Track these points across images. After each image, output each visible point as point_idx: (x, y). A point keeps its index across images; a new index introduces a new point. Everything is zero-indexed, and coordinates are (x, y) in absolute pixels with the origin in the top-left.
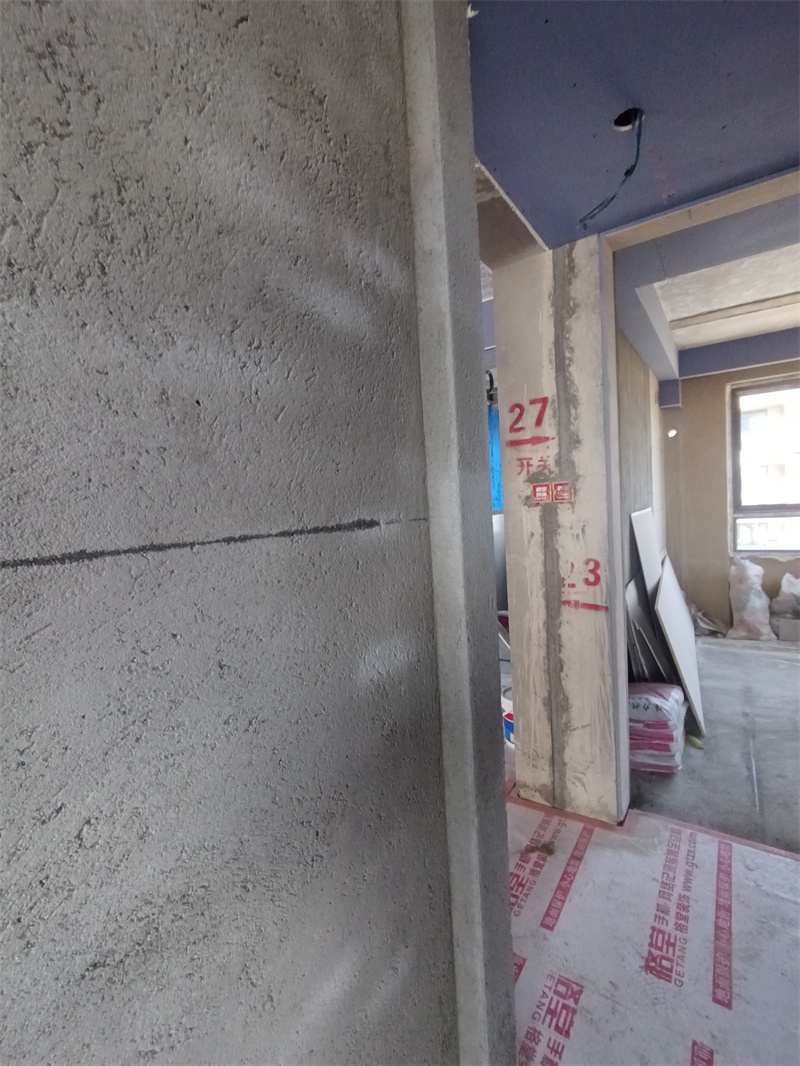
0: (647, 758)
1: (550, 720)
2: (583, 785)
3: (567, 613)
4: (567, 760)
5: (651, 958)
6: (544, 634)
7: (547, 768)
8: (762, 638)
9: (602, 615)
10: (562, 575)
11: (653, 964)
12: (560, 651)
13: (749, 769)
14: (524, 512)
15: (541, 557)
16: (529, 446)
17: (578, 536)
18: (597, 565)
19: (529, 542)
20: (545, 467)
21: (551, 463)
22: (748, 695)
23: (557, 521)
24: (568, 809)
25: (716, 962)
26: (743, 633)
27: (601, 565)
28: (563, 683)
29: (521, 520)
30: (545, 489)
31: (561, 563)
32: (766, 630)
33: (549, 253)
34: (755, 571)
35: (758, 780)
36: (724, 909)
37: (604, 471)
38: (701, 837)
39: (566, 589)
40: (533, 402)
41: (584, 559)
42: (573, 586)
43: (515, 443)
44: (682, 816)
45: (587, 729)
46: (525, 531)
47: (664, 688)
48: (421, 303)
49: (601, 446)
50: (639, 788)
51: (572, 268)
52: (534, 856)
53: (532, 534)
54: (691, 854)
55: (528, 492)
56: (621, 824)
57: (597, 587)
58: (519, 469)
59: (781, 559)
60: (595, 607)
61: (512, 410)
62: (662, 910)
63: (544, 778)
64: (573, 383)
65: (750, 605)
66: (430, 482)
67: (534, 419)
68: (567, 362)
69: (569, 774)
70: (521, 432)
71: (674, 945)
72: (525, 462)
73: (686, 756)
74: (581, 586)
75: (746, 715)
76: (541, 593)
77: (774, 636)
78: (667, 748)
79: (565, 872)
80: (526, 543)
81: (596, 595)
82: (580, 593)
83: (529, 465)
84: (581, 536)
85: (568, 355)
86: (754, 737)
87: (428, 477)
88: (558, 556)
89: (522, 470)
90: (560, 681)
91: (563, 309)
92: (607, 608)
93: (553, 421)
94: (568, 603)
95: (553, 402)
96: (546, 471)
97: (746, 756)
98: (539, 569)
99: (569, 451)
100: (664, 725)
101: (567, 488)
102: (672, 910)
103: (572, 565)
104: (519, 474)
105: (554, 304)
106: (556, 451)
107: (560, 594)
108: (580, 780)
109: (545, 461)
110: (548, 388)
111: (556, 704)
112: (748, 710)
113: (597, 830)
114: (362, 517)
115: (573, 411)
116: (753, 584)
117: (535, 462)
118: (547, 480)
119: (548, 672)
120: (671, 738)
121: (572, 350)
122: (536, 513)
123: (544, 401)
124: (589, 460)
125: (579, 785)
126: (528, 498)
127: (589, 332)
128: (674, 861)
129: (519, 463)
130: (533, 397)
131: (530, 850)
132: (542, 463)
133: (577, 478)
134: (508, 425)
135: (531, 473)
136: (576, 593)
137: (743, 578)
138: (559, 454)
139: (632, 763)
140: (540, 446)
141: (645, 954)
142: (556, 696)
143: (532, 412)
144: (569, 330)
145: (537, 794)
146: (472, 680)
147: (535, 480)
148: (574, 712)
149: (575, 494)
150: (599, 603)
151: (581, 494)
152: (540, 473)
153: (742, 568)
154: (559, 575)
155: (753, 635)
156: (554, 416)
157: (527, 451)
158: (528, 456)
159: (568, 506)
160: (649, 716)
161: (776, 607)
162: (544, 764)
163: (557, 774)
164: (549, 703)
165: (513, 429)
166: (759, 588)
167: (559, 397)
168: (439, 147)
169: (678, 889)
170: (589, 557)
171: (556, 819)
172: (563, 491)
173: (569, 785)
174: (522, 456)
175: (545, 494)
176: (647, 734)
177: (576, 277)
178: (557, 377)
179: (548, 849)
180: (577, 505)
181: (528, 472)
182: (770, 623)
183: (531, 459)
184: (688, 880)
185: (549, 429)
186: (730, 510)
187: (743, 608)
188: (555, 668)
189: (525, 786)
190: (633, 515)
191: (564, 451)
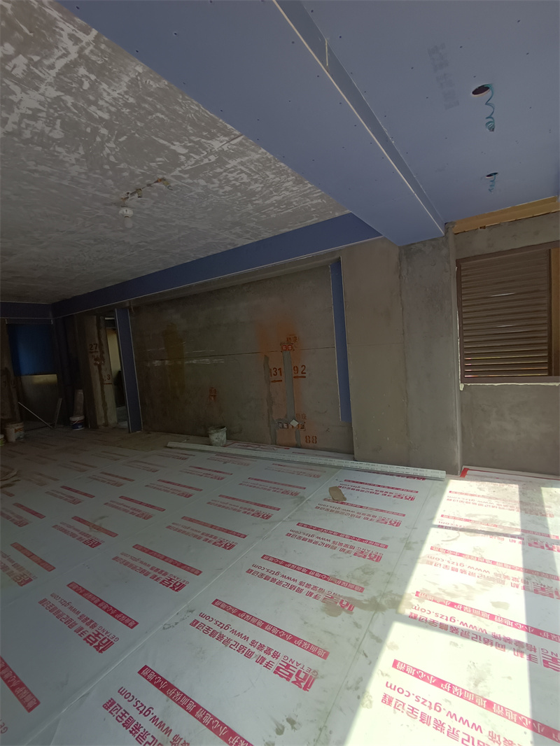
1: (104, 409)
2: (111, 419)
3: (105, 385)
4: (107, 416)
6: (101, 391)
12: (104, 394)
14: (94, 366)
15: (99, 376)
16: (94, 353)
18: (109, 376)
23: (101, 368)
28: (106, 400)
29: (94, 368)
31: (103, 376)
37: (109, 358)
42: (105, 380)
43: (91, 352)
45: (111, 408)
49: (108, 354)
53: (96, 371)
61: (90, 345)
63: (104, 422)
64: (102, 341)
67: (95, 348)
69: (108, 419)
70: (92, 350)
76: (99, 382)
80: (95, 373)
82: (107, 381)
84: (106, 371)
88: (102, 374)
89: (94, 358)
91: (99, 328)
98: (98, 378)
99: (102, 354)
103: (105, 376)
105: (97, 326)
107: (103, 382)
109: (97, 356)
110: (97, 342)
115: (102, 347)
119: (102, 399)
121: (101, 336)
122: (97, 366)
123: (97, 344)
126: (95, 363)
129: (93, 356)
130: (94, 343)
133: (104, 359)
138: (100, 355)
140: (97, 353)
142: (104, 403)
143: (94, 346)
144: (100, 332)
145: (103, 426)
147: (96, 360)
148: (108, 405)
151: (105, 362)
154: (103, 378)
159: (103, 365)
162: (103, 418)
163: (106, 420)
164: (103, 405)
165: (90, 349)
167: (99, 344)
170: (107, 374)
180: (105, 364)
183: (95, 355)
185: (98, 350)
188: (103, 397)
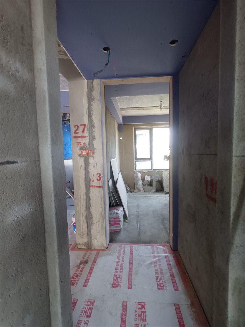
0: (114, 228)
1: (87, 222)
2: (97, 240)
3: (92, 189)
4: (92, 233)
5: (114, 283)
6: (85, 196)
7: (86, 237)
8: (141, 192)
9: (101, 189)
10: (90, 178)
11: (114, 285)
12: (90, 201)
13: (137, 225)
14: (79, 159)
15: (84, 173)
16: (80, 139)
17: (95, 166)
18: (100, 174)
19: (80, 168)
20: (85, 145)
21: (87, 144)
22: (138, 206)
23: (89, 162)
24: (93, 248)
25: (129, 278)
26: (137, 191)
27: (101, 175)
28: (91, 210)
29: (78, 161)
30: (85, 152)
31: (90, 174)
32: (142, 190)
33: (86, 81)
34: (140, 175)
35: (139, 228)
36: (131, 263)
37: (102, 148)
38: (126, 246)
39: (91, 182)
40: (81, 125)
41: (97, 173)
42: (94, 181)
43: (76, 137)
44: (122, 242)
45: (98, 223)
46: (79, 165)
47: (118, 208)
48: (36, 86)
49: (101, 140)
50: (112, 237)
51: (93, 87)
52: (82, 266)
53: (81, 166)
54: (124, 251)
55: (80, 152)
56: (107, 248)
57: (100, 181)
58: (77, 145)
59: (145, 172)
60: (100, 187)
61: (75, 127)
62: (117, 269)
63: (85, 240)
64: (93, 121)
65: (139, 184)
66: (40, 148)
67: (82, 130)
68: (91, 114)
69: (93, 237)
70: (78, 134)
71: (119, 278)
72: (79, 143)
73: (124, 225)
74: (96, 181)
75: (137, 212)
76: (84, 184)
77: (144, 191)
78: (119, 224)
79: (91, 267)
80: (79, 168)
81: (100, 183)
82: (95, 183)
83: (80, 144)
84: (96, 166)
85: (92, 112)
86: (139, 217)
87: (40, 146)
88: (89, 172)
89: (78, 146)
90: (90, 210)
91: (90, 99)
92: (103, 187)
93: (87, 132)
94: (92, 186)
95: (87, 126)
96: (86, 147)
97: (137, 222)
98: (83, 176)
99: (92, 141)
100: (118, 218)
101: (91, 152)
102: (119, 268)
103: (93, 175)
104: (77, 147)
105: (88, 97)
106: (88, 141)
107: (90, 184)
108: (96, 238)
109: (85, 144)
110: (86, 122)
111: (89, 217)
112: (138, 210)
113: (101, 252)
114: (9, 160)
115: (93, 129)
116: (139, 178)
117: (82, 144)
118: (86, 149)
119: (86, 208)
120: (120, 221)
121: (93, 111)
122: (83, 159)
123: (85, 125)
124: (98, 144)
125: (95, 240)
126: (80, 154)
127: (98, 107)
128: (120, 255)
129: (77, 143)
130: (81, 124)
131: (81, 264)
132: (84, 144)
133: (94, 149)
134: (74, 131)
135: (81, 147)
136: (94, 183)
137: (137, 177)
138: (89, 142)
139: (110, 230)
140: (84, 139)
141: (112, 283)
142: (89, 214)
143: (81, 128)
144: (92, 105)
145: (83, 246)
146: (56, 214)
147: (82, 149)
148: (94, 218)
149: (94, 154)
150: (101, 186)
151: (96, 154)
152: (84, 147)
153: (137, 174)
154: (89, 178)
155: (139, 191)
156: (88, 130)
157: (80, 140)
158: (80, 142)
159: (92, 157)
160: (114, 216)
161: (144, 184)
162: (85, 236)
163: (89, 239)
164: (86, 217)
165: (75, 133)
166: (141, 179)
167: (89, 125)
168: (44, 35)
169: (121, 262)
170: (98, 172)
171: (89, 252)
172: (90, 153)
173: (93, 241)
174: (78, 141)
175: (85, 154)
176: (114, 221)
177: (94, 90)
178: (88, 119)
179: (86, 262)
180: (94, 157)
181: (80, 146)
182: (143, 188)
183: (81, 142)
184: (123, 259)
185: (86, 134)
186: (134, 159)
187: (137, 184)
188: (88, 206)
189: (80, 244)
190: (111, 160)
191: (91, 141)
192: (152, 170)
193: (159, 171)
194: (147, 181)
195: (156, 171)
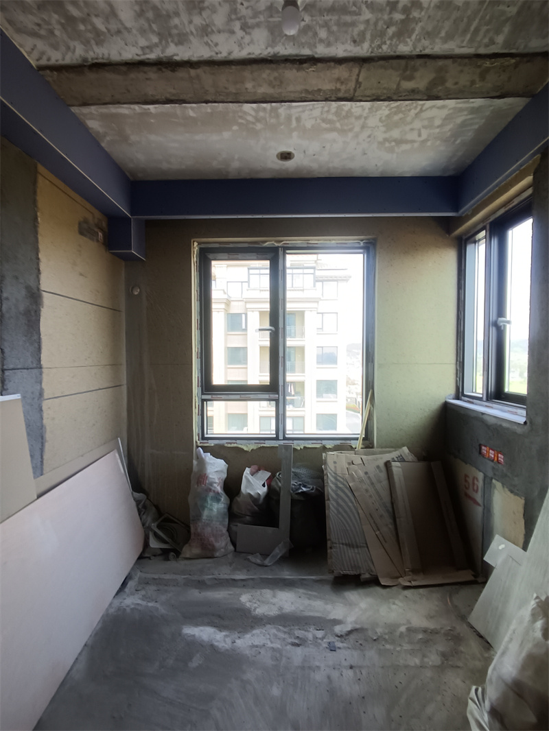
8: (217, 554)
26: (196, 551)
32: (222, 544)
34: (216, 469)
59: (245, 449)
65: (206, 513)
77: (231, 548)
116: (211, 484)
137: (202, 477)
153: (202, 463)
155: (208, 552)
161: (235, 509)
166: (219, 489)
182: (229, 530)
187: (199, 516)
192: (277, 438)
193: (309, 445)
194: (250, 500)
195: (299, 446)
